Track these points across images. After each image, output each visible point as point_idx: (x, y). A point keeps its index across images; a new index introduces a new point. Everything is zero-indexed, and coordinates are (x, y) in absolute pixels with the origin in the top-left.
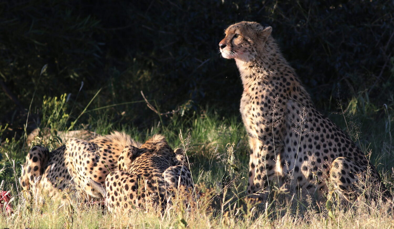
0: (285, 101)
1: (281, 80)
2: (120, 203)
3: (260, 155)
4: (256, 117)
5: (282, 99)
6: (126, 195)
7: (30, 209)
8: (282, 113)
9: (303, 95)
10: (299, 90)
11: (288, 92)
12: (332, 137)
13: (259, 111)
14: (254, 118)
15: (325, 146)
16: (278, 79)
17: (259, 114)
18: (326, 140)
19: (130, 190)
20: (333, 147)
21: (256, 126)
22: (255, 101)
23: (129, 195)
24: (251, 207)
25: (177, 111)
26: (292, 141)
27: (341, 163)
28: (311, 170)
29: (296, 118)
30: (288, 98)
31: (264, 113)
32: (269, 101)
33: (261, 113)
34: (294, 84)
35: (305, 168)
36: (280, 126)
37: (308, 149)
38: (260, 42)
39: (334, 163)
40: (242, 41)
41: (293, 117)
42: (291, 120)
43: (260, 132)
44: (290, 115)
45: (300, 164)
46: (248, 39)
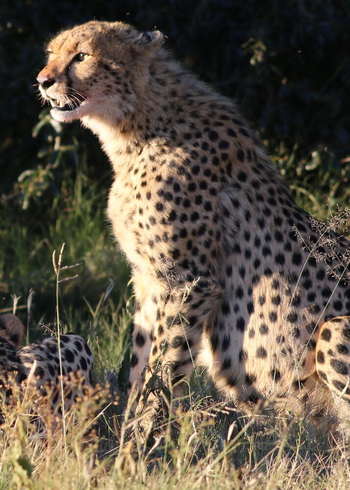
0: (216, 185)
1: (203, 136)
3: (164, 314)
4: (148, 227)
5: (208, 180)
8: (211, 215)
9: (261, 172)
10: (253, 157)
11: (223, 164)
13: (151, 211)
14: (144, 232)
15: (312, 297)
16: (199, 135)
17: (153, 220)
18: (315, 283)
20: (333, 298)
21: (147, 248)
22: (143, 191)
25: (11, 196)
26: (232, 287)
27: (337, 329)
28: (275, 355)
29: (242, 229)
30: (223, 180)
31: (166, 215)
32: (177, 188)
33: (159, 216)
34: (239, 144)
35: (262, 353)
36: (207, 244)
37: (269, 307)
38: (141, 71)
39: (321, 331)
40: (96, 71)
41: (238, 224)
42: (233, 231)
43: (158, 261)
44: (230, 220)
45: (250, 345)
46: (111, 63)
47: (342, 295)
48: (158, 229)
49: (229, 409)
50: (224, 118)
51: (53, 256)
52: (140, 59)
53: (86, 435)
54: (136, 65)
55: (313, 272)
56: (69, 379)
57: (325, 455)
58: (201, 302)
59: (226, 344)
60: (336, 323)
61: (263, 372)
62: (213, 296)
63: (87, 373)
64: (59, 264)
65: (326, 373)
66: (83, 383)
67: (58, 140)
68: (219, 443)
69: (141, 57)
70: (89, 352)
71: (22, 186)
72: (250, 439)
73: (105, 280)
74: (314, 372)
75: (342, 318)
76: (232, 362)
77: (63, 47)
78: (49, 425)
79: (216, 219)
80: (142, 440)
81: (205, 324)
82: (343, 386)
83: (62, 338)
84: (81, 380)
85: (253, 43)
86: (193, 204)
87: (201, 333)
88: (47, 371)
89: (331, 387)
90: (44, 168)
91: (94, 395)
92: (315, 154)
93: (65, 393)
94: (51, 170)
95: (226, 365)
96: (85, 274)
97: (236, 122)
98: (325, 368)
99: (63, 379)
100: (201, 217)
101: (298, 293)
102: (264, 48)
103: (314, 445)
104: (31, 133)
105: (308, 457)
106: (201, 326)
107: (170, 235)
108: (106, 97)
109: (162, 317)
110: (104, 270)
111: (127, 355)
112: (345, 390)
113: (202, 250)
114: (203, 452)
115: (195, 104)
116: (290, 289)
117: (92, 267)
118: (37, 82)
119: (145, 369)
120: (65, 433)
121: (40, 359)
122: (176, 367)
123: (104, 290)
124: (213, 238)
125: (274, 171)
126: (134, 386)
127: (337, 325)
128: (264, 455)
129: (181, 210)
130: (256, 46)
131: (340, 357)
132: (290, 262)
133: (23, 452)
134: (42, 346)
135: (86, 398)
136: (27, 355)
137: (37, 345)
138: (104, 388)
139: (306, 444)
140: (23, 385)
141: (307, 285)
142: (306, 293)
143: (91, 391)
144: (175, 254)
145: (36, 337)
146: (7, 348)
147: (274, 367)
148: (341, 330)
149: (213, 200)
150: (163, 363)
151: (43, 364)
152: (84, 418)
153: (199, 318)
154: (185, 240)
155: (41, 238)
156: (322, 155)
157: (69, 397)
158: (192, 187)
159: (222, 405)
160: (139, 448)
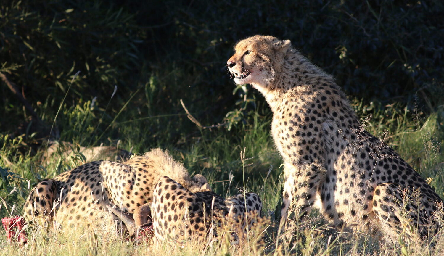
0: (320, 119)
3: (297, 182)
4: (286, 139)
5: (316, 116)
7: (46, 239)
8: (317, 133)
9: (345, 111)
10: (340, 104)
11: (324, 108)
12: (381, 164)
13: (288, 131)
15: (370, 175)
17: (288, 136)
18: (373, 167)
20: (381, 175)
21: (287, 149)
22: (283, 121)
25: (222, 124)
26: (331, 170)
27: (383, 189)
28: (353, 203)
29: (334, 140)
30: (325, 116)
31: (294, 133)
32: (299, 119)
33: (291, 133)
34: (332, 98)
35: (346, 202)
36: (317, 148)
37: (349, 179)
38: (278, 59)
39: (375, 190)
40: (255, 59)
41: (333, 138)
42: (330, 142)
43: (292, 156)
44: (329, 136)
45: (340, 198)
46: (262, 55)
47: (386, 173)
48: (291, 140)
49: (329, 227)
50: (325, 85)
51: (241, 154)
52: (278, 54)
53: (259, 242)
54: (275, 56)
55: (371, 162)
56: (250, 214)
57: (377, 252)
58: (316, 176)
59: (329, 197)
60: (382, 186)
61: (347, 212)
62: (322, 173)
63: (259, 212)
64: (244, 157)
65: (378, 211)
66: (257, 216)
67: (245, 96)
68: (325, 246)
69: (278, 52)
70: (260, 201)
71: (228, 119)
72: (341, 244)
73: (269, 165)
74: (372, 211)
75: (386, 184)
76: (331, 206)
77: (240, 47)
78: (240, 237)
79: (320, 135)
80: (287, 245)
81: (318, 187)
82: (386, 218)
83: (246, 194)
84: (256, 215)
85: (341, 48)
86: (308, 128)
87: (316, 191)
88: (239, 210)
89: (381, 218)
90: (239, 110)
91: (263, 222)
92: (371, 103)
93: (248, 221)
94: (242, 111)
95: (328, 208)
96: (259, 162)
97: (331, 86)
98: (378, 208)
99: (247, 215)
100: (313, 135)
101: (364, 173)
102: (346, 50)
103: (372, 247)
104: (232, 93)
105: (369, 253)
106: (316, 188)
107: (297, 143)
108: (260, 72)
109: (296, 183)
110: (268, 160)
111: (279, 203)
112: (387, 219)
113: (314, 151)
114: (317, 250)
115: (309, 78)
116: (360, 171)
117: (262, 159)
118: (227, 65)
119: (288, 210)
120: (248, 240)
121: (235, 204)
122: (303, 208)
123: (268, 171)
124: (319, 145)
125: (351, 111)
126: (283, 218)
127: (383, 187)
128: (347, 252)
129: (302, 131)
130: (342, 49)
131: (385, 203)
132: (360, 157)
133: (228, 251)
134: (237, 198)
135: (259, 224)
136: (229, 202)
137: (234, 197)
138: (267, 218)
139: (368, 247)
140: (226, 217)
141: (368, 168)
142: (368, 172)
143: (261, 220)
144: (301, 152)
145: (234, 193)
146: (219, 199)
147: (353, 209)
148: (385, 190)
149: (319, 126)
150: (297, 206)
151: (237, 207)
152: (257, 234)
153: (314, 184)
154: (305, 146)
155: (237, 145)
156: (374, 103)
157: (249, 223)
158: (307, 119)
159: (326, 226)
160: (285, 248)
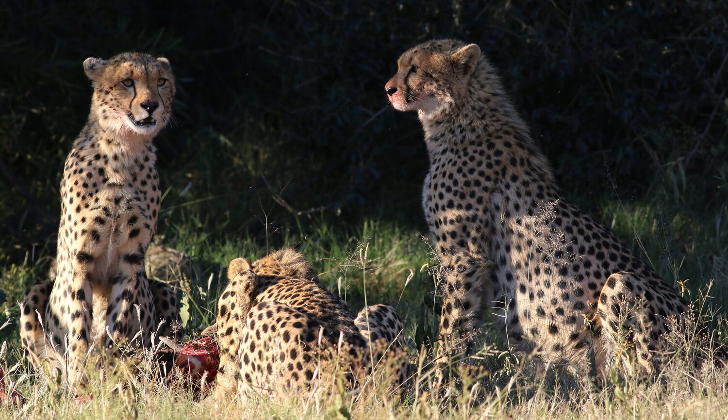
0: (489, 184)
1: (483, 145)
2: (274, 366)
4: (434, 211)
5: (482, 179)
6: (284, 351)
8: (481, 207)
9: (532, 173)
10: (526, 162)
11: (497, 168)
12: (591, 251)
13: (437, 200)
15: (576, 268)
16: (480, 144)
17: (437, 207)
18: (578, 257)
19: (292, 342)
20: (593, 269)
21: (435, 228)
22: (433, 183)
23: (289, 351)
24: (470, 383)
28: (551, 314)
30: (497, 180)
31: (445, 203)
32: (456, 183)
33: (441, 203)
34: (513, 153)
36: (478, 230)
37: (543, 276)
40: (424, 79)
43: (441, 239)
45: (531, 305)
50: (507, 133)
55: (576, 248)
58: (474, 272)
59: (513, 304)
61: (543, 327)
76: (519, 318)
79: (486, 211)
86: (468, 197)
95: (515, 321)
100: (474, 208)
101: (565, 265)
106: (475, 290)
107: (448, 220)
113: (474, 234)
129: (457, 200)
133: (343, 403)
142: (572, 264)
144: (454, 235)
147: (552, 323)
149: (486, 196)
153: (473, 284)
154: (461, 225)
